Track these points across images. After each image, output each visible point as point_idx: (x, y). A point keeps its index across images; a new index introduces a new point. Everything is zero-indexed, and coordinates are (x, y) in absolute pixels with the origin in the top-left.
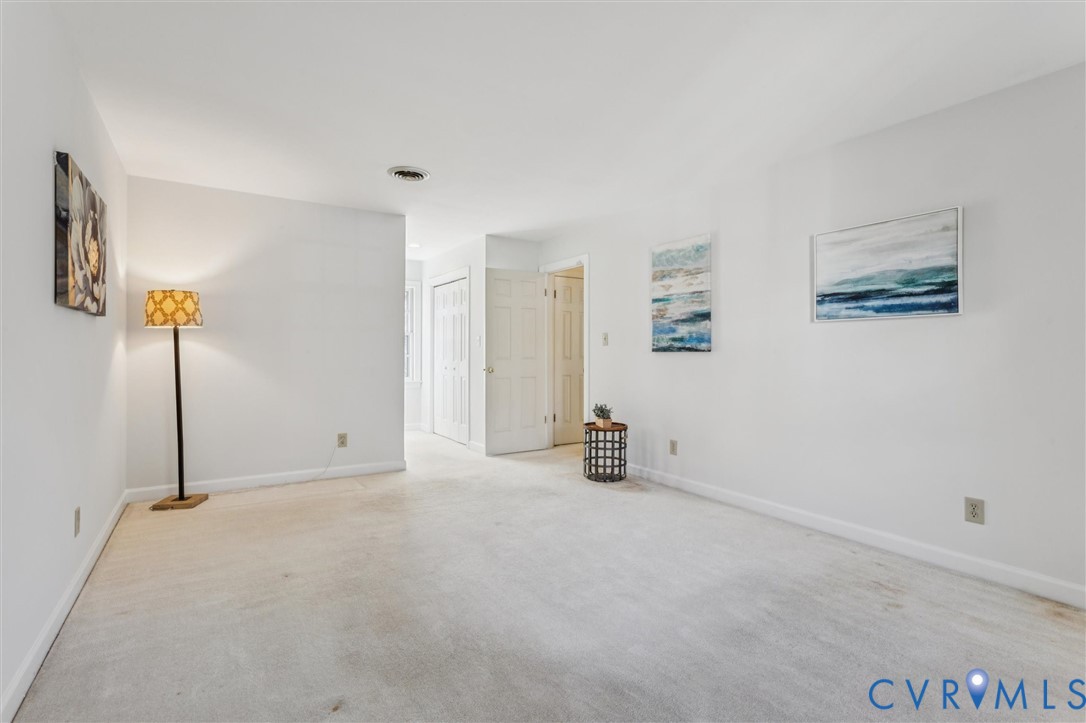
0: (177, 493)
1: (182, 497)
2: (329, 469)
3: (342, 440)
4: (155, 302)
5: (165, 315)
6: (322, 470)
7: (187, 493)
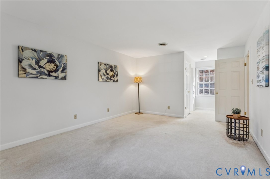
0: (138, 112)
1: (139, 112)
2: (165, 114)
3: (169, 108)
4: (136, 79)
5: (138, 81)
6: (164, 113)
7: (140, 112)
